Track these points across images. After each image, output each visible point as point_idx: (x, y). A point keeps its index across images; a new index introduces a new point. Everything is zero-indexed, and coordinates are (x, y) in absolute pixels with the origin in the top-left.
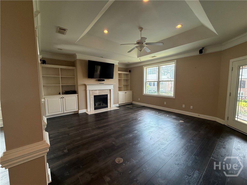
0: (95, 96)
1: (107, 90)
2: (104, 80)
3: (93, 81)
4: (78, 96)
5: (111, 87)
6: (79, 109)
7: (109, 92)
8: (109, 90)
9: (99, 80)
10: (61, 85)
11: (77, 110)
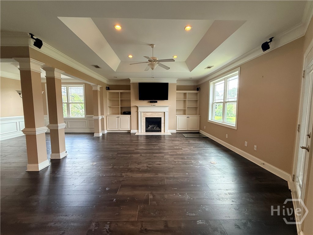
0: (146, 118)
1: (160, 113)
2: (157, 102)
3: (145, 103)
4: (131, 116)
5: (166, 110)
6: (131, 129)
7: (163, 115)
8: (163, 113)
9: (151, 102)
10: (120, 106)
11: (130, 130)
